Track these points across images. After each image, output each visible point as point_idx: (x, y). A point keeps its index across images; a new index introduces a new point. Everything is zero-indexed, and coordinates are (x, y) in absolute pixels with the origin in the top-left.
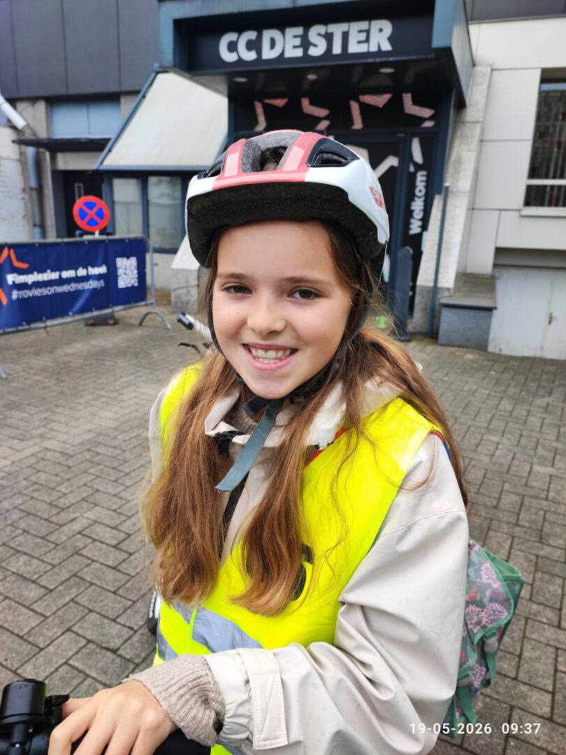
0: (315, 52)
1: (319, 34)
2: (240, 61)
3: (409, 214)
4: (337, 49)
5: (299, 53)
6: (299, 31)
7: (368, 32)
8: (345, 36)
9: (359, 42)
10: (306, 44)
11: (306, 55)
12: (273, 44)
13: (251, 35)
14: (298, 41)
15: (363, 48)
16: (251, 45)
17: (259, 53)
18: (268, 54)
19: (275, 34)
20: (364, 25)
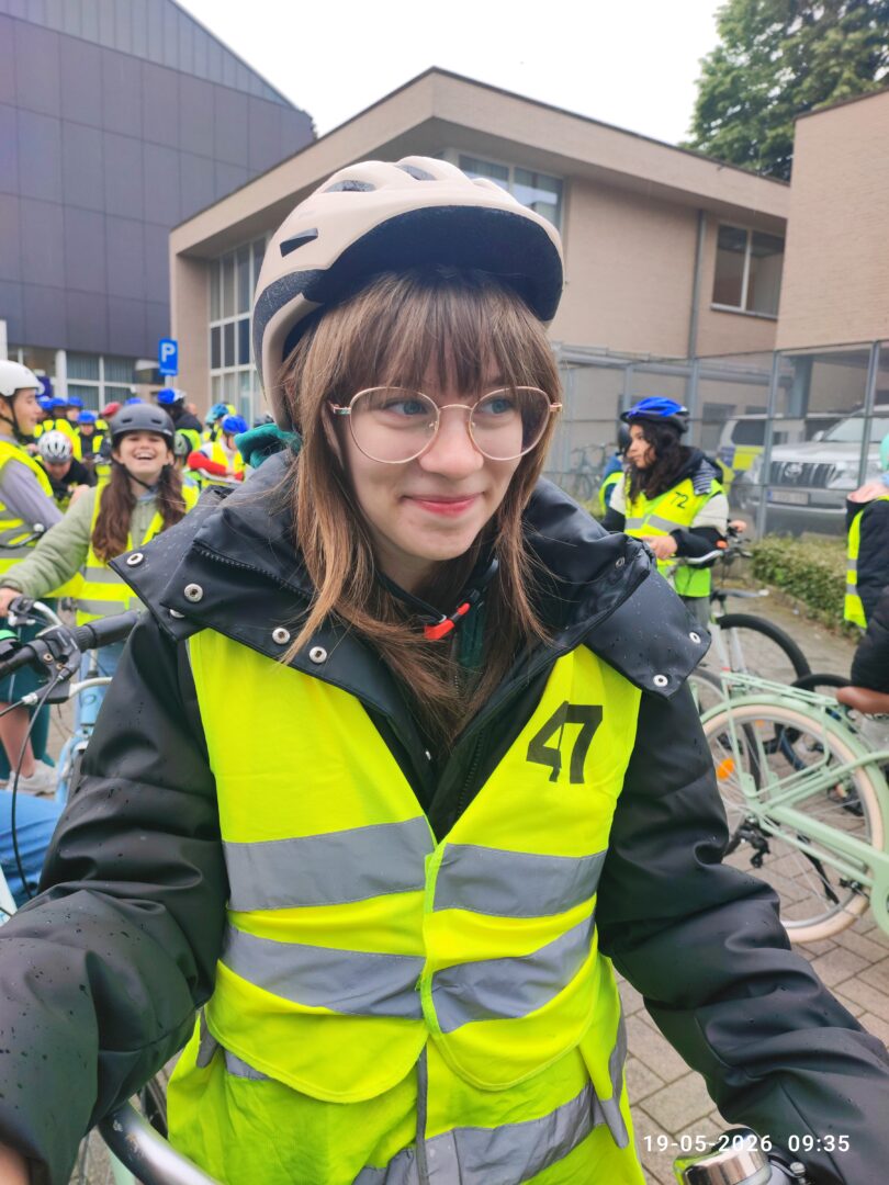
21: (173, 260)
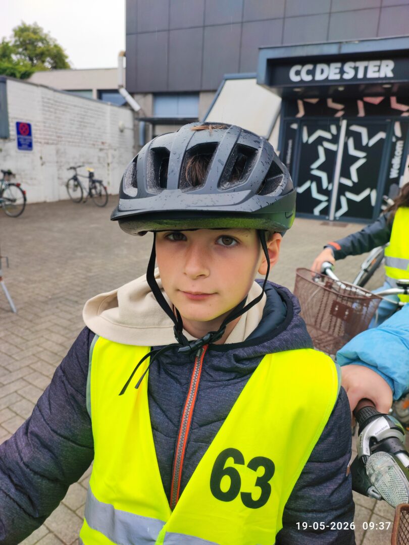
0: (346, 76)
1: (351, 67)
2: (302, 81)
3: (390, 166)
4: (360, 75)
5: (338, 77)
6: (339, 65)
7: (379, 67)
8: (366, 69)
9: (374, 72)
10: (342, 72)
11: (342, 79)
12: (322, 71)
13: (310, 67)
14: (338, 71)
15: (376, 75)
16: (308, 72)
17: (314, 76)
18: (319, 77)
19: (324, 66)
20: (377, 63)
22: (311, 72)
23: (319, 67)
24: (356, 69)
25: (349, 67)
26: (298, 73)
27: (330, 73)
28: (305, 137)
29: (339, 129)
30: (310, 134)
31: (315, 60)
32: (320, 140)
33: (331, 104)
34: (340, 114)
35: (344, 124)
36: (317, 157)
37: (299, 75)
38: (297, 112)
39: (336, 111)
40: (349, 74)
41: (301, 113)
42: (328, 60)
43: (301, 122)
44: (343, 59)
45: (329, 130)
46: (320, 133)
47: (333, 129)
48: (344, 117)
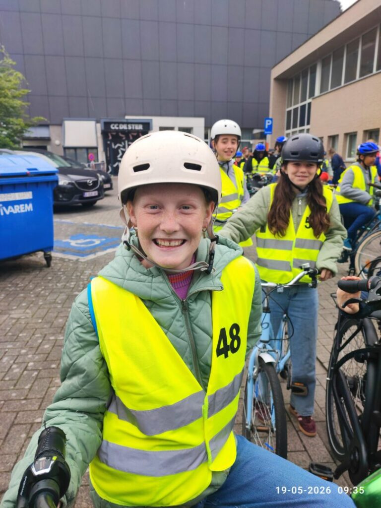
5: (126, 129)
7: (139, 126)
9: (137, 127)
12: (121, 127)
14: (126, 127)
17: (119, 128)
21: (272, 81)
22: (118, 126)
23: (120, 125)
24: (132, 126)
25: (129, 126)
26: (114, 126)
27: (124, 127)
28: (113, 146)
29: (125, 143)
30: (115, 145)
31: (119, 123)
32: (119, 147)
33: (120, 135)
34: (124, 138)
35: (126, 142)
36: (118, 153)
37: (114, 127)
38: (108, 137)
39: (122, 137)
40: (130, 128)
41: (110, 138)
42: (123, 123)
43: (111, 141)
44: (128, 123)
45: (121, 144)
46: (118, 145)
47: (123, 143)
48: (126, 139)
